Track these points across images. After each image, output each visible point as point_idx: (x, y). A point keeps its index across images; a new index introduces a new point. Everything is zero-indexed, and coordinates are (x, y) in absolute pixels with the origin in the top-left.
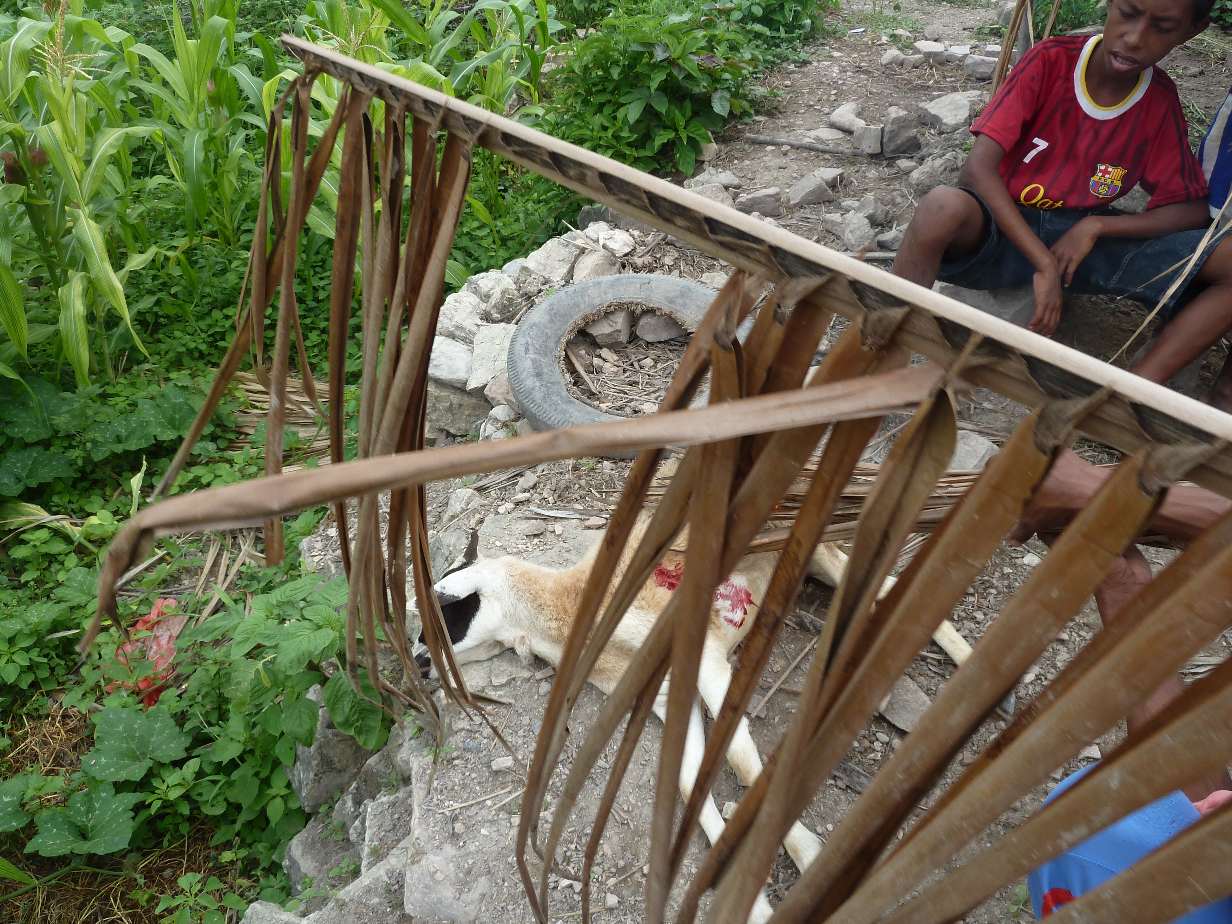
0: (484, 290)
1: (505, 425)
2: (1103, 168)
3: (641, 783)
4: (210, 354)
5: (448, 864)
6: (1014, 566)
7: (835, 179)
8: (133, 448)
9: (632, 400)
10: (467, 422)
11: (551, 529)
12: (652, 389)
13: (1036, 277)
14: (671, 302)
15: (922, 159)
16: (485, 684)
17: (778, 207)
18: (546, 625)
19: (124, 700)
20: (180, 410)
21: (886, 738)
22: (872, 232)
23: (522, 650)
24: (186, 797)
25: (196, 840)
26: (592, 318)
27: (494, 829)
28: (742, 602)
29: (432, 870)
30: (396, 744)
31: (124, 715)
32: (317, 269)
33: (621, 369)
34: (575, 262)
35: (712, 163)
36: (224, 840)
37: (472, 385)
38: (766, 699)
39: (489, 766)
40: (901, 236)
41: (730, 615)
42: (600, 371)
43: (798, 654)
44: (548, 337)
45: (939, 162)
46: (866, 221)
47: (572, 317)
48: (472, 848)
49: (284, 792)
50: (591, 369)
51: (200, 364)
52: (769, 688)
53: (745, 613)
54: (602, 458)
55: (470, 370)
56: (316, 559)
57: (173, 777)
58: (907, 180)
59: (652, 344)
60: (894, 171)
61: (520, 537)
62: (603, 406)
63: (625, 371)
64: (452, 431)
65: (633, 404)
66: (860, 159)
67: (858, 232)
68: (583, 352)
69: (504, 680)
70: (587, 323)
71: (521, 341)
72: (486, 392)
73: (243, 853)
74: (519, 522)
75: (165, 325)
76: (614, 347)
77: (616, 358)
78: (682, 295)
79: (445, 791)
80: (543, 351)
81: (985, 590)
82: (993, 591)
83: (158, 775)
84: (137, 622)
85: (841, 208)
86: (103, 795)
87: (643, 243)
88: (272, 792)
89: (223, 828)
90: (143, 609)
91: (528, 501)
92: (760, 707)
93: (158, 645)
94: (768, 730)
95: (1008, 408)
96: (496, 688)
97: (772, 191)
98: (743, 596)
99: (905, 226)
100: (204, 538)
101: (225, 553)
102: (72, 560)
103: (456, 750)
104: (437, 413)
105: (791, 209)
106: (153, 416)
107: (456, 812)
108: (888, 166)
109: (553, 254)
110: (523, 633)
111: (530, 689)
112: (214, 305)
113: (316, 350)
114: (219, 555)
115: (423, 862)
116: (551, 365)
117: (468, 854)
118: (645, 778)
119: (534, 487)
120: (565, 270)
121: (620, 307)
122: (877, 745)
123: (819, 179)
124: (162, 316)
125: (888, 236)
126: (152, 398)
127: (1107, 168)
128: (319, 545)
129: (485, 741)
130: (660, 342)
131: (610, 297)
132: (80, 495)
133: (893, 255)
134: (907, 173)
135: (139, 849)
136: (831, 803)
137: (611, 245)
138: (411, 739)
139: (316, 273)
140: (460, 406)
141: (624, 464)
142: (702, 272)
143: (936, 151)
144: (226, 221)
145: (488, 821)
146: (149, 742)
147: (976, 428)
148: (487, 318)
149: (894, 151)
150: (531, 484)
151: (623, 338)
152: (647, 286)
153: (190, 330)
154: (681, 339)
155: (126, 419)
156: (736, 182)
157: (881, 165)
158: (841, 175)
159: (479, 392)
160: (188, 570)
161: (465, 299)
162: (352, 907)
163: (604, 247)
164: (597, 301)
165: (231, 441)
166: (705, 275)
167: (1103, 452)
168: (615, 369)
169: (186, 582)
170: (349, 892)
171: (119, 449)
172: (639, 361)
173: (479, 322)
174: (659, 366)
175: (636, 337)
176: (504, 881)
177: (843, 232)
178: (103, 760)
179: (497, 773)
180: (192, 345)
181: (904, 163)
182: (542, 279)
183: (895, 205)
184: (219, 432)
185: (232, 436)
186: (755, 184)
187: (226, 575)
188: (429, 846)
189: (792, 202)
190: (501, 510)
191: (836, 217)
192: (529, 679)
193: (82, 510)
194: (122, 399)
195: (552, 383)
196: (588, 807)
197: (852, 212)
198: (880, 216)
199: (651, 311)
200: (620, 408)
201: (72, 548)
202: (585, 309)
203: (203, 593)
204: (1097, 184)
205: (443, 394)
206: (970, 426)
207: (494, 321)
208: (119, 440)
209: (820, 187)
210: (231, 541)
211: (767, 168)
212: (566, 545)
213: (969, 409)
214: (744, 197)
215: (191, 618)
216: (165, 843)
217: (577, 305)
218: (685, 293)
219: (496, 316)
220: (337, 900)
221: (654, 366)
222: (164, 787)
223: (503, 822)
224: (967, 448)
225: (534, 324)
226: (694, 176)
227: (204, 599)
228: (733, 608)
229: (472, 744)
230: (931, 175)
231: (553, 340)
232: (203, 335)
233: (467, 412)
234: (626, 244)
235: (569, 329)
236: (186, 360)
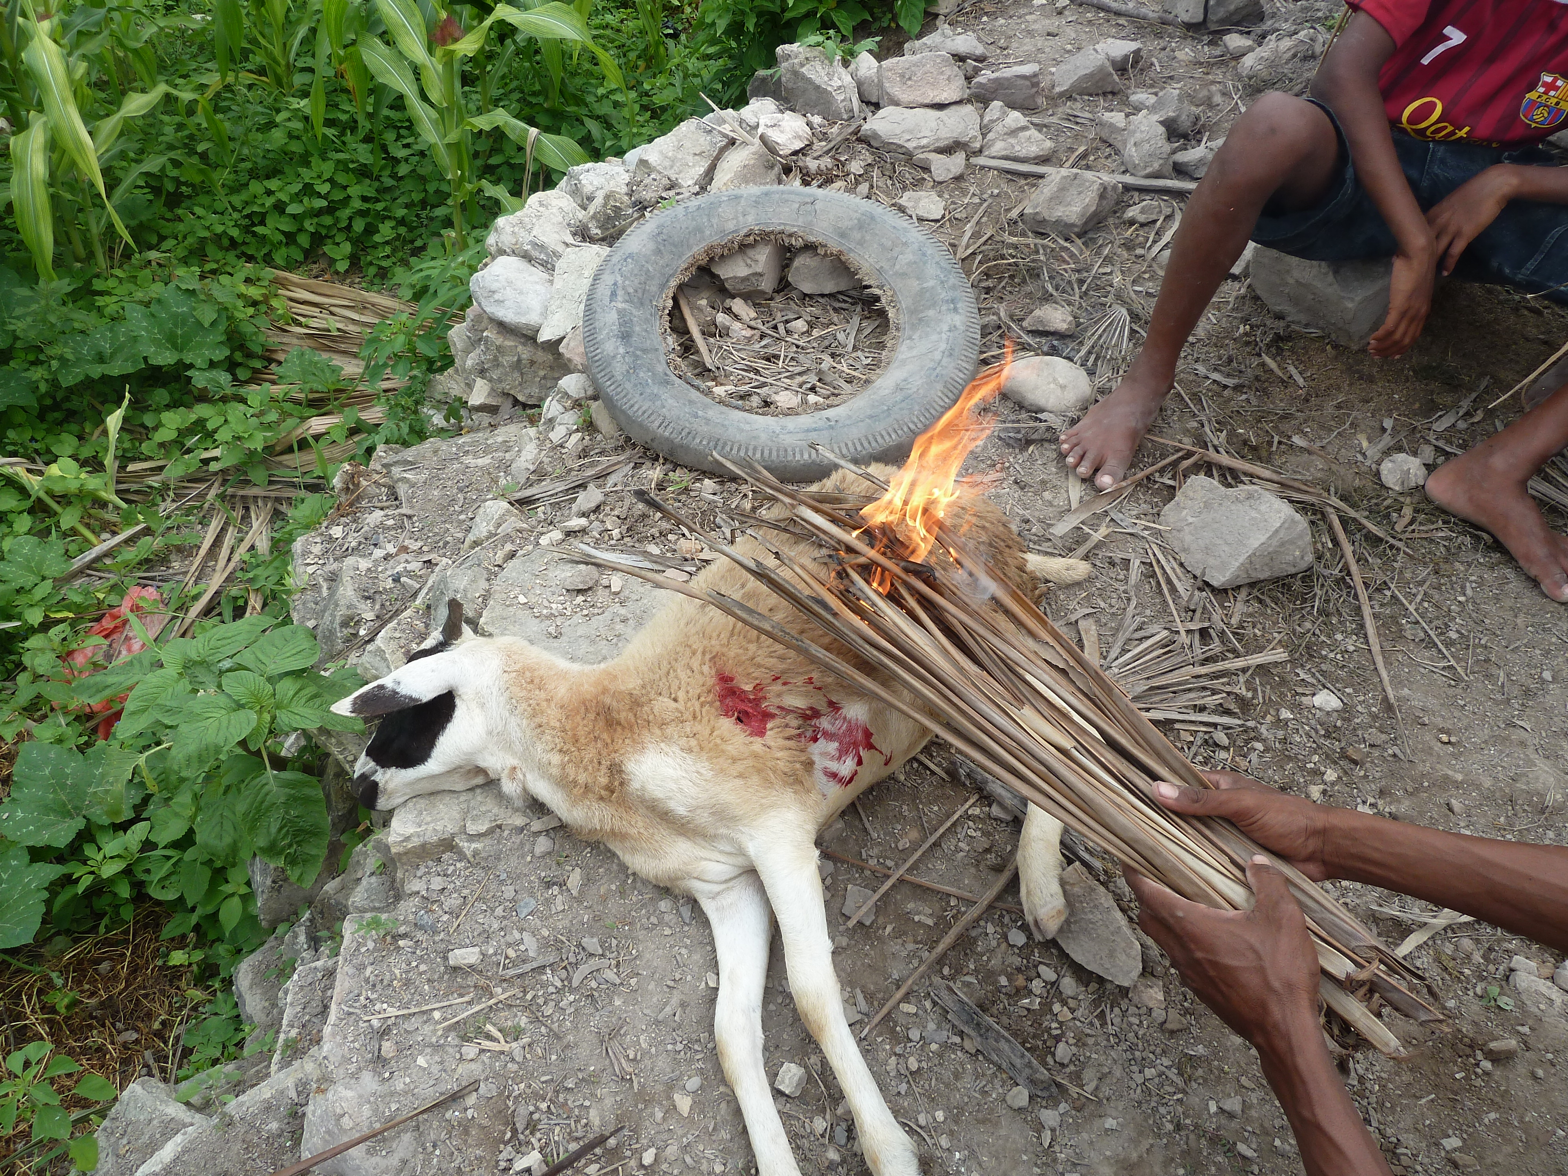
0: (588, 189)
1: (577, 404)
2: (1548, 79)
3: (660, 1018)
4: (244, 243)
5: (360, 1105)
6: (1297, 707)
7: (1126, 57)
8: (116, 372)
9: (764, 385)
10: (541, 387)
11: (605, 582)
12: (799, 369)
13: (1398, 265)
14: (843, 235)
15: (1263, 36)
16: (456, 830)
17: (1033, 96)
18: (546, 757)
19: (60, 731)
20: (184, 323)
21: (1050, 975)
22: (1167, 148)
23: (509, 787)
24: (128, 872)
25: (146, 926)
26: (719, 251)
27: (437, 1058)
28: (856, 745)
29: (339, 1111)
30: (354, 877)
31: (52, 755)
32: (403, 132)
33: (757, 333)
34: (718, 158)
35: (949, 18)
36: (177, 933)
37: (545, 336)
38: (877, 896)
39: (446, 958)
40: (1210, 156)
41: (834, 766)
42: (724, 333)
43: (941, 823)
44: (649, 277)
45: (1287, 43)
46: (1161, 129)
47: (689, 247)
48: (400, 1086)
49: (244, 890)
50: (711, 331)
51: (231, 256)
52: (888, 877)
53: (860, 763)
54: (704, 473)
55: (545, 312)
56: (310, 570)
57: (112, 845)
58: (1235, 68)
59: (811, 296)
60: (1218, 52)
61: (558, 590)
62: (719, 391)
63: (763, 336)
64: (521, 398)
65: (763, 391)
66: (1170, 29)
67: (1147, 146)
68: (704, 302)
69: (483, 828)
70: (712, 259)
71: (608, 279)
72: (562, 349)
73: (198, 956)
74: (562, 566)
75: (189, 197)
76: (752, 297)
77: (753, 315)
78: (861, 226)
79: (379, 987)
80: (639, 298)
81: (1247, 742)
82: (1259, 746)
83: (92, 840)
84: (104, 615)
85: (1128, 105)
86: (14, 863)
87: (824, 137)
88: (227, 888)
89: (178, 918)
90: (113, 599)
91: (584, 531)
92: (864, 909)
93: (129, 650)
94: (872, 946)
95: (1330, 448)
96: (472, 838)
97: (1028, 69)
98: (860, 736)
99: (1220, 142)
100: (206, 506)
101: (231, 529)
102: (24, 523)
103: (405, 922)
104: (500, 369)
105: (1055, 100)
106: (146, 329)
107: (389, 1022)
108: (1210, 43)
109: (687, 144)
110: (515, 762)
111: (522, 844)
112: (254, 174)
113: (388, 250)
114: (223, 530)
115: (330, 1095)
116: (647, 321)
117: (392, 1094)
118: (668, 1010)
119: (597, 509)
120: (701, 170)
121: (764, 237)
122: (1037, 986)
123: (1102, 56)
124: (185, 184)
125: (1193, 154)
126: (147, 305)
127: (1555, 80)
128: (317, 549)
129: (445, 917)
130: (822, 296)
131: (751, 221)
132: (48, 431)
133: (1192, 186)
134: (1238, 57)
135: (68, 932)
136: (947, 1075)
137: (775, 136)
138: (372, 874)
139: (399, 137)
140: (532, 363)
141: (734, 486)
142: (904, 188)
143: (1285, 26)
144: (277, 52)
145: (431, 1045)
146: (86, 794)
147: (1275, 477)
148: (583, 234)
149: (1222, 21)
150: (593, 505)
151: (767, 285)
152: (809, 207)
153: (219, 206)
154: (853, 293)
155: (111, 330)
156: (980, 50)
157: (1201, 41)
158: (1137, 52)
159: (553, 346)
160: (179, 549)
161: (554, 202)
162: (241, 1129)
163: (762, 138)
164: (731, 226)
165: (255, 371)
166: (907, 195)
167: (1464, 533)
168: (748, 333)
169: (176, 565)
170: (242, 1104)
171: (96, 371)
172: (787, 322)
173: (570, 239)
174: (816, 333)
175: (788, 285)
176: (435, 1146)
177: (1125, 143)
178: (20, 814)
179: (455, 969)
180: (219, 229)
181: (1234, 41)
182: (665, 181)
183: (1211, 106)
184: (238, 357)
185: (258, 364)
186: (1007, 56)
187: (229, 560)
188: (341, 1071)
189: (1058, 89)
190: (544, 541)
191: (1117, 118)
192: (522, 829)
193: (48, 451)
194: (115, 299)
195: (645, 351)
196: (576, 1045)
197: (1144, 112)
198: (1185, 123)
199: (810, 248)
200: (743, 397)
201: (28, 504)
202: (711, 237)
203: (196, 583)
204: (1533, 104)
205: (508, 343)
206: (1267, 474)
207: (592, 240)
208: (101, 359)
209: (1101, 69)
210: (241, 512)
211: (1030, 33)
212: (623, 611)
213: (1270, 444)
214: (986, 76)
215: (174, 618)
216: (102, 929)
217: (699, 230)
218: (865, 224)
219: (595, 231)
220: (224, 1115)
221: (808, 333)
222: (99, 857)
223: (451, 1050)
224: (1254, 514)
225: (630, 256)
226: (919, 36)
227: (194, 592)
228: (842, 753)
229: (427, 919)
230: (1272, 64)
231: (656, 282)
232: (236, 215)
233: (542, 373)
234: (798, 137)
235: (684, 266)
236: (211, 250)
